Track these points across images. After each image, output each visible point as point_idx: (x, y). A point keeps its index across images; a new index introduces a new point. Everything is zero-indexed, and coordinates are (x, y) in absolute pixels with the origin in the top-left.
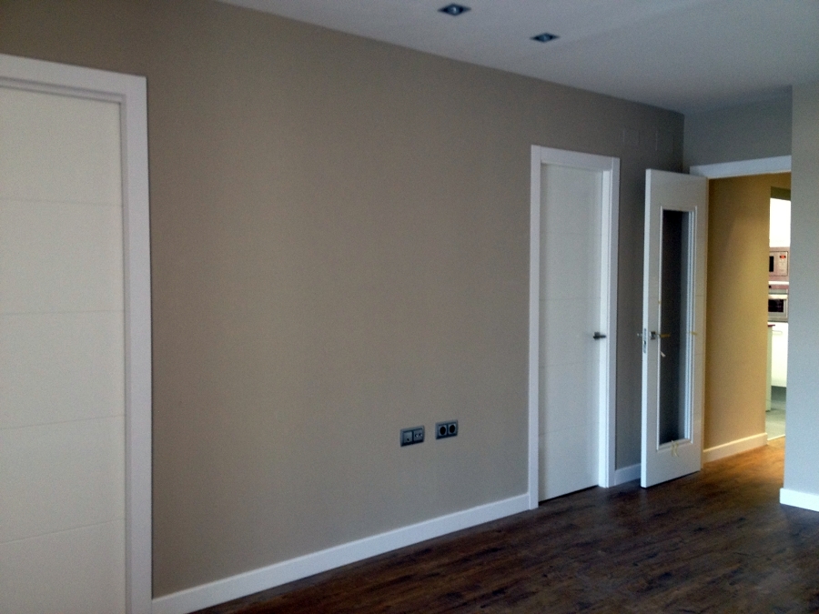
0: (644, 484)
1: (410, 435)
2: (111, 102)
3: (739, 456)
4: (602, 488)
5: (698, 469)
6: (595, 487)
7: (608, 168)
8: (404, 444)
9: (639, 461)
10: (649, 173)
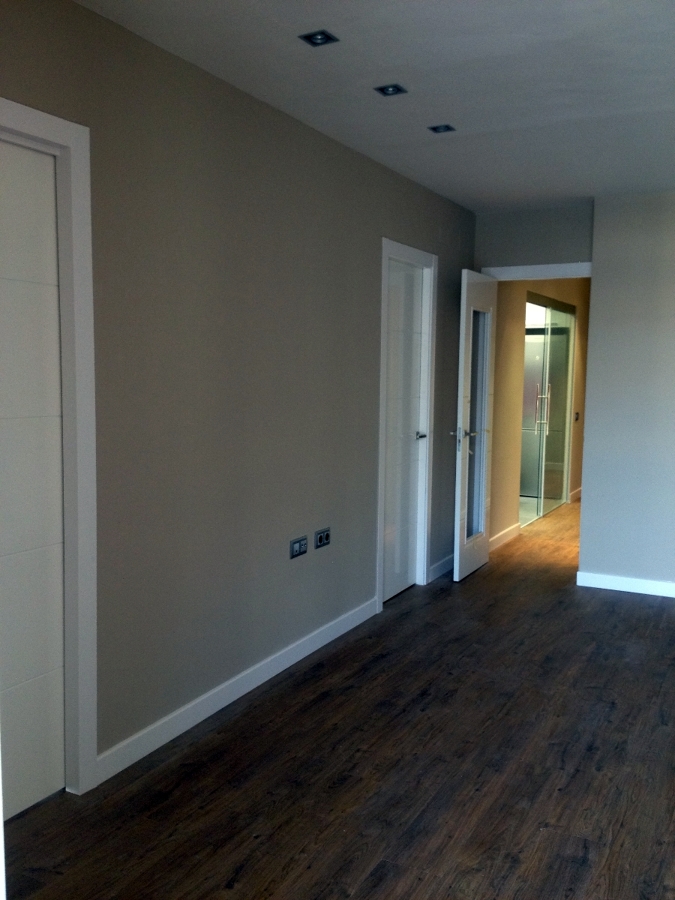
0: (456, 578)
1: (297, 546)
2: (47, 154)
3: (508, 545)
4: (419, 586)
5: (487, 560)
6: (414, 586)
7: (428, 266)
8: (293, 557)
9: (453, 551)
10: (465, 272)
